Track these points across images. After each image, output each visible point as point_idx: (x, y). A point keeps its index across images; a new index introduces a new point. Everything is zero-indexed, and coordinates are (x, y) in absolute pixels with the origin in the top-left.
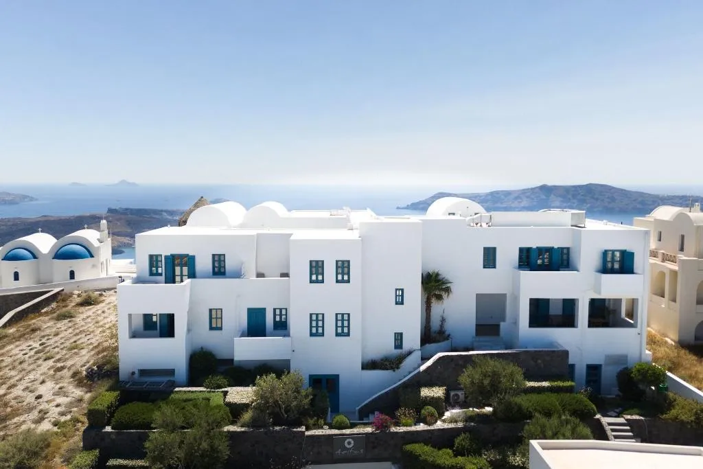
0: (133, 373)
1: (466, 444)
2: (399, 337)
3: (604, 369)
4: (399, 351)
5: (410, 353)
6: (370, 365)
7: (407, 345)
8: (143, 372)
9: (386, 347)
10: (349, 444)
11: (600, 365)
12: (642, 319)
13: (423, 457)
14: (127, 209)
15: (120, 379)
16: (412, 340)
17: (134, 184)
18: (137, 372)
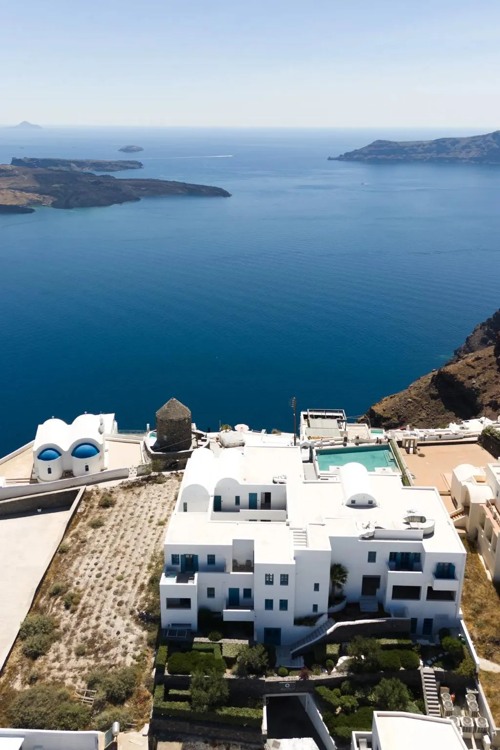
0: (169, 625)
1: (347, 688)
2: (315, 607)
3: (434, 622)
4: (315, 613)
5: (321, 615)
6: (298, 621)
7: (320, 610)
8: (173, 625)
9: (308, 611)
10: (287, 686)
11: (432, 619)
12: (458, 596)
13: (324, 698)
14: (32, 160)
15: (162, 627)
16: (323, 607)
17: (37, 126)
18: (171, 625)
